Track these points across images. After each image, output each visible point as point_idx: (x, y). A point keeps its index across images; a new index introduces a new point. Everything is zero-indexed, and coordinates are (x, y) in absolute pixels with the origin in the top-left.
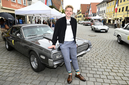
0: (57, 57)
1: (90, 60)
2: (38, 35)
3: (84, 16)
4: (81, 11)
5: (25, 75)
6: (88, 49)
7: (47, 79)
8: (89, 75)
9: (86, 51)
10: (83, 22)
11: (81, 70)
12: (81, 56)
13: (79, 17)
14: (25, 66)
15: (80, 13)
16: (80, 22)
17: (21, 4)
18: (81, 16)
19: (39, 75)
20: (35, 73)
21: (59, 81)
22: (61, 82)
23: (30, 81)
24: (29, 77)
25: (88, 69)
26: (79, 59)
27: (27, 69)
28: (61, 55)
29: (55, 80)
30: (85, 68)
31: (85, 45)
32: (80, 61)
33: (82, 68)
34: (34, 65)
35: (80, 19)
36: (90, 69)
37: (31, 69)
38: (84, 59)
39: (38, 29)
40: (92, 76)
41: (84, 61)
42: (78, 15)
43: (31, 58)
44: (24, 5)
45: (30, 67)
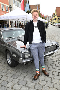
0: (26, 56)
1: (58, 59)
2: (14, 37)
3: (59, 18)
4: (56, 14)
5: (2, 69)
6: (55, 49)
7: (18, 74)
8: (54, 73)
9: (54, 52)
10: (58, 24)
11: (48, 68)
12: (49, 55)
13: (54, 20)
14: (3, 62)
15: (56, 16)
16: (54, 25)
17: (4, 11)
18: (56, 18)
19: (13, 69)
20: (10, 68)
21: (28, 76)
22: (29, 77)
23: (5, 74)
24: (5, 71)
25: (55, 67)
26: (49, 58)
27: (4, 64)
28: (30, 55)
29: (24, 75)
30: (52, 67)
31: (53, 46)
32: (49, 60)
33: (49, 66)
34: (10, 61)
35: (55, 21)
36: (57, 68)
37: (7, 65)
38: (53, 59)
39: (14, 32)
40: (57, 74)
41: (53, 61)
42: (54, 18)
43: (7, 56)
44: (7, 11)
45: (6, 63)
